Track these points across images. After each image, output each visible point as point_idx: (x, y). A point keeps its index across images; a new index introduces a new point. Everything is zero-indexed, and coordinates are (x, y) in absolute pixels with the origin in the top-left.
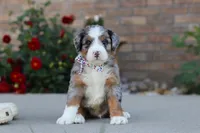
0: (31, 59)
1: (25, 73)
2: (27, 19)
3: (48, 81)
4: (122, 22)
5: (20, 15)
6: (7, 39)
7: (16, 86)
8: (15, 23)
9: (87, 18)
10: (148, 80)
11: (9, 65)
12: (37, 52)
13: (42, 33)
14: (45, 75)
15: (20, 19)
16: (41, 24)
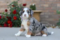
0: (14, 17)
1: (12, 21)
2: (13, 4)
3: (19, 23)
4: (41, 6)
5: (10, 3)
6: (6, 11)
7: (9, 25)
8: (9, 6)
9: (31, 4)
10: (49, 24)
11: (7, 19)
12: (15, 15)
13: (17, 9)
14: (18, 22)
15: (10, 4)
16: (17, 6)
